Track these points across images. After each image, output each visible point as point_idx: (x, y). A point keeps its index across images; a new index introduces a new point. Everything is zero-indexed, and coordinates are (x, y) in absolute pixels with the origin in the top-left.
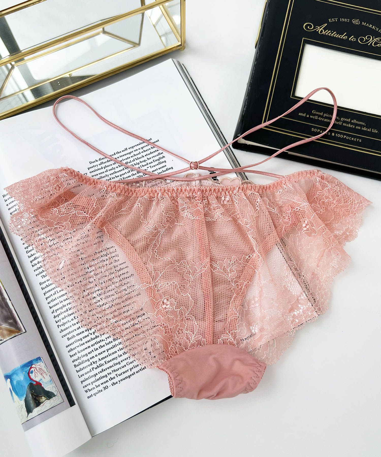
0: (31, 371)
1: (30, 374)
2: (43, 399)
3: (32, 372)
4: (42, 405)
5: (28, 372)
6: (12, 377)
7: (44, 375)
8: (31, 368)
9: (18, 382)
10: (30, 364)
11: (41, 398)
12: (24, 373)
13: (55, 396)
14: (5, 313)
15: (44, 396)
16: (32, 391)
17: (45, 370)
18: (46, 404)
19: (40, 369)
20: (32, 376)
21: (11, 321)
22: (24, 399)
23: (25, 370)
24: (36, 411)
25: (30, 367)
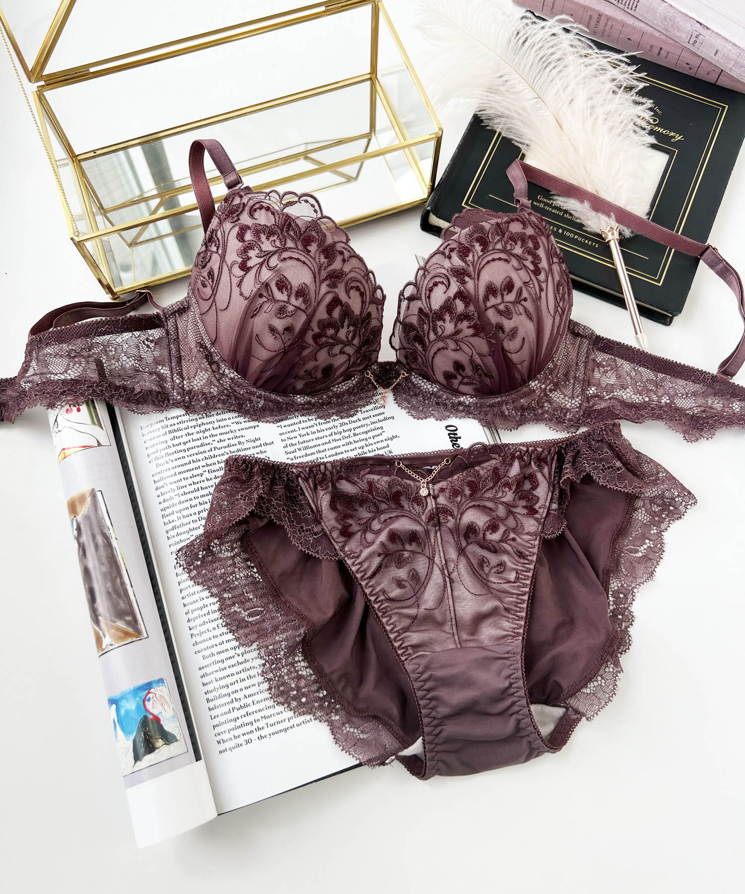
0: (148, 697)
1: (146, 703)
2: (160, 743)
3: (149, 700)
4: (157, 751)
5: (143, 698)
6: (120, 703)
7: (166, 706)
8: (149, 693)
9: (127, 712)
10: (148, 686)
11: (157, 741)
12: (138, 699)
13: (177, 741)
14: (122, 605)
15: (162, 739)
16: (146, 729)
17: (168, 700)
18: (163, 751)
19: (161, 696)
20: (149, 705)
21: (129, 618)
22: (133, 738)
23: (140, 695)
24: (148, 759)
25: (147, 692)
